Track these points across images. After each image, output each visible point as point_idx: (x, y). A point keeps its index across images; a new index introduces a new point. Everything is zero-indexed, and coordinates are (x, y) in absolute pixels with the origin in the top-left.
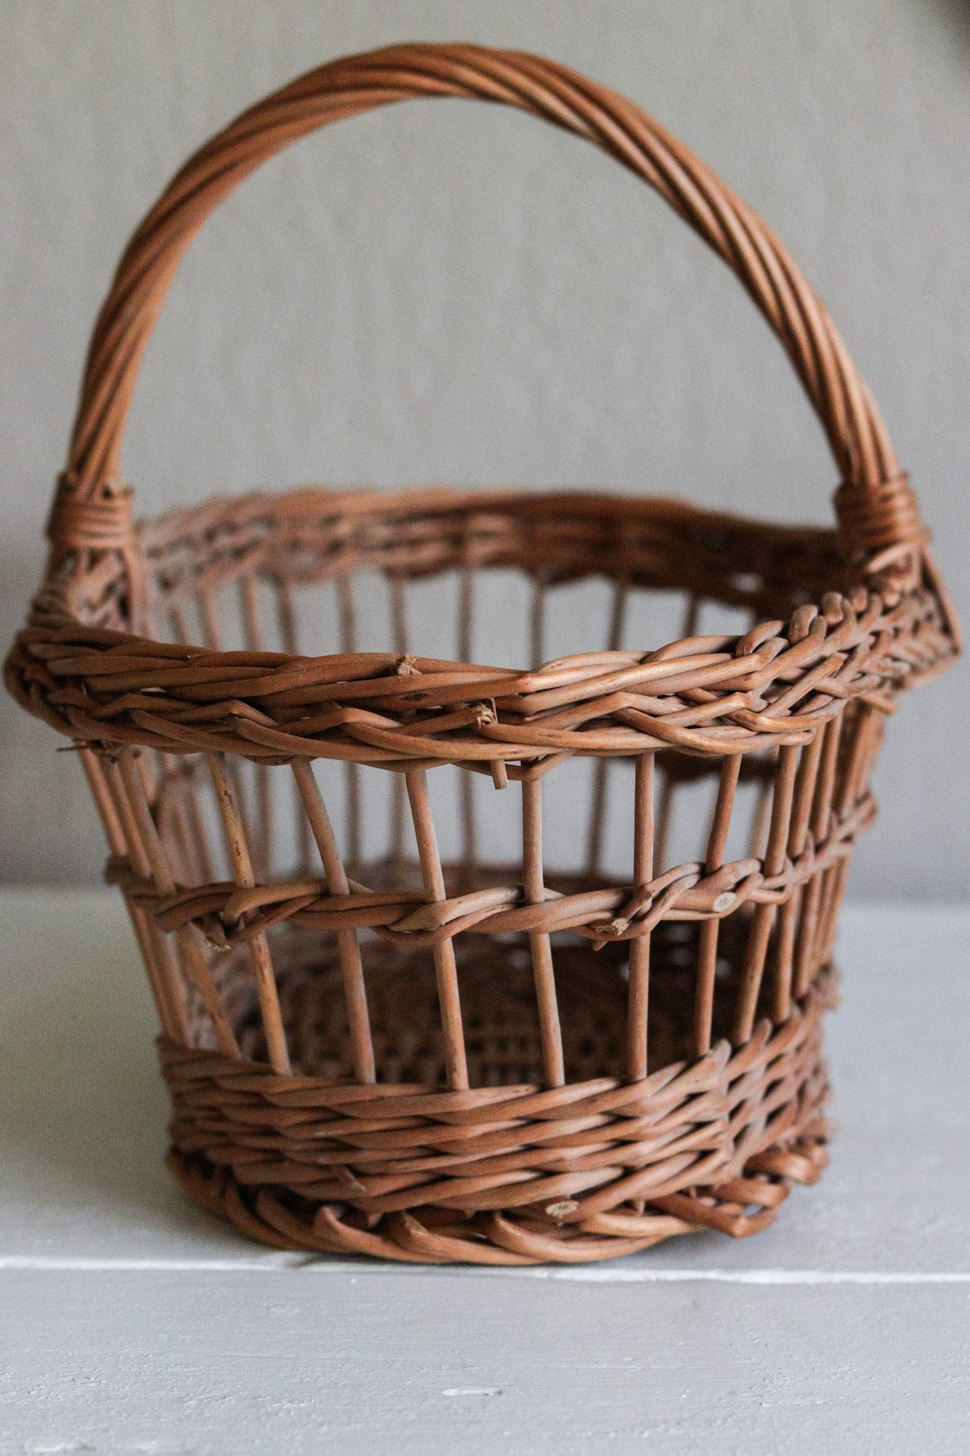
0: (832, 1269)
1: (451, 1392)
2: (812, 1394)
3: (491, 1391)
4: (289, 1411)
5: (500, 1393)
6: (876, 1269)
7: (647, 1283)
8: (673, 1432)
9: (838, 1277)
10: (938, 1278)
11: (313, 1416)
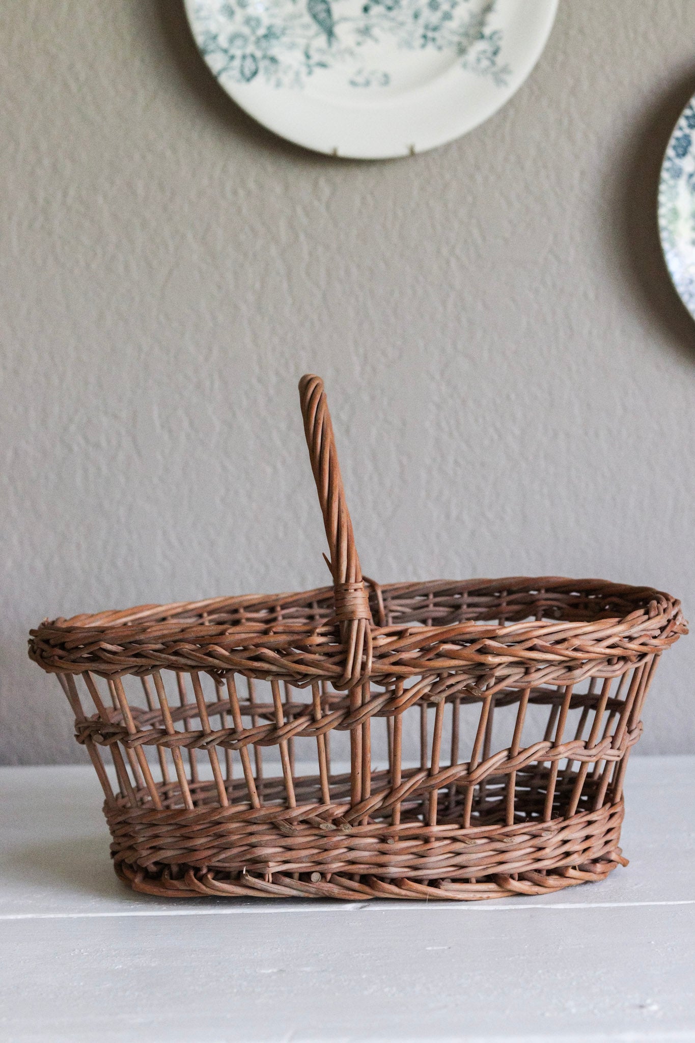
0: (591, 902)
1: (429, 948)
2: (580, 944)
3: (446, 948)
4: (363, 956)
5: (450, 948)
6: (611, 902)
7: (510, 910)
8: (522, 958)
9: (594, 905)
10: (637, 904)
11: (373, 958)
